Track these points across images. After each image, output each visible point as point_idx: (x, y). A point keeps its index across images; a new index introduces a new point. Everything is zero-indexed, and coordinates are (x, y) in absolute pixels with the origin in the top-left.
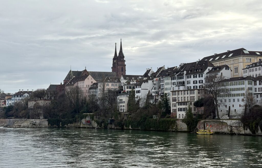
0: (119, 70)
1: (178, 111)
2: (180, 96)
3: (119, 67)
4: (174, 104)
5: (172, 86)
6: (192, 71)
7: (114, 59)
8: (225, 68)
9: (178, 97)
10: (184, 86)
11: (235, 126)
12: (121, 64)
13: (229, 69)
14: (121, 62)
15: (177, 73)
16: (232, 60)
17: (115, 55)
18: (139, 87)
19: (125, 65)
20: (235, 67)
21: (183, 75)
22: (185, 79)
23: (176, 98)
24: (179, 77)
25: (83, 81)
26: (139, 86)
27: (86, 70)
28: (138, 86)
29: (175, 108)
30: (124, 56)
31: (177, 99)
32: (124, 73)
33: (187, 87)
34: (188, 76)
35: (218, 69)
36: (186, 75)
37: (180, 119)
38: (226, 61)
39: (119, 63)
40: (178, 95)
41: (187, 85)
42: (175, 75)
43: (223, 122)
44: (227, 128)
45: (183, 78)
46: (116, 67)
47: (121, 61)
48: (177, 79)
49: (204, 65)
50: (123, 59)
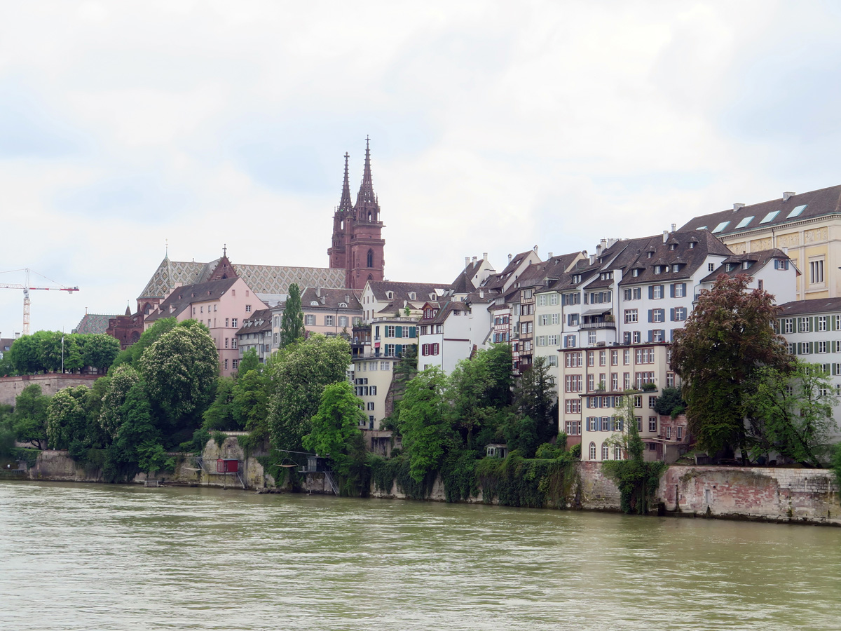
0: (358, 260)
1: (588, 429)
2: (595, 370)
3: (356, 249)
4: (573, 401)
5: (567, 328)
6: (644, 269)
7: (339, 217)
8: (772, 262)
9: (589, 373)
10: (614, 328)
11: (808, 494)
12: (364, 236)
13: (790, 266)
14: (365, 230)
15: (584, 278)
16: (801, 229)
17: (342, 203)
18: (435, 331)
19: (382, 243)
20: (814, 260)
21: (610, 287)
22: (616, 304)
23: (579, 377)
24: (592, 295)
25: (212, 304)
26: (435, 327)
27: (225, 257)
28: (429, 328)
29: (574, 417)
30: (379, 204)
31: (583, 381)
32: (377, 273)
33: (625, 333)
34: (627, 289)
35: (746, 266)
36: (619, 285)
37: (593, 460)
38: (776, 234)
39: (357, 231)
40: (588, 366)
41: (624, 327)
42: (579, 284)
43: (760, 476)
44: (776, 501)
45: (607, 295)
46: (347, 248)
47: (364, 224)
48: (586, 302)
49: (691, 246)
50: (376, 218)
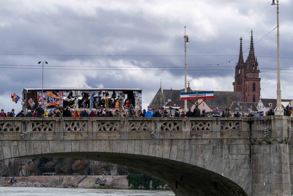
0: (249, 88)
3: (247, 83)
7: (238, 68)
12: (251, 77)
14: (251, 74)
17: (239, 61)
19: (259, 80)
27: (189, 87)
30: (258, 62)
32: (257, 94)
39: (247, 75)
46: (243, 82)
47: (251, 71)
50: (256, 68)
